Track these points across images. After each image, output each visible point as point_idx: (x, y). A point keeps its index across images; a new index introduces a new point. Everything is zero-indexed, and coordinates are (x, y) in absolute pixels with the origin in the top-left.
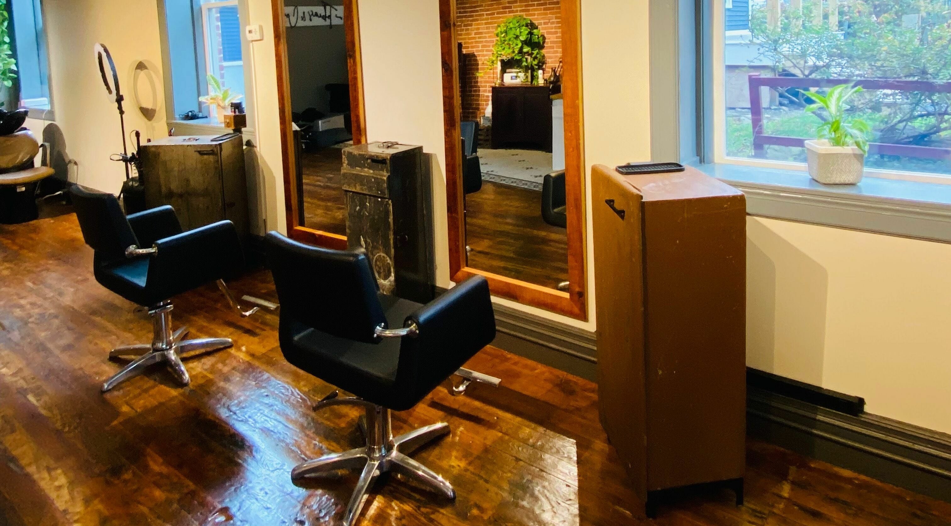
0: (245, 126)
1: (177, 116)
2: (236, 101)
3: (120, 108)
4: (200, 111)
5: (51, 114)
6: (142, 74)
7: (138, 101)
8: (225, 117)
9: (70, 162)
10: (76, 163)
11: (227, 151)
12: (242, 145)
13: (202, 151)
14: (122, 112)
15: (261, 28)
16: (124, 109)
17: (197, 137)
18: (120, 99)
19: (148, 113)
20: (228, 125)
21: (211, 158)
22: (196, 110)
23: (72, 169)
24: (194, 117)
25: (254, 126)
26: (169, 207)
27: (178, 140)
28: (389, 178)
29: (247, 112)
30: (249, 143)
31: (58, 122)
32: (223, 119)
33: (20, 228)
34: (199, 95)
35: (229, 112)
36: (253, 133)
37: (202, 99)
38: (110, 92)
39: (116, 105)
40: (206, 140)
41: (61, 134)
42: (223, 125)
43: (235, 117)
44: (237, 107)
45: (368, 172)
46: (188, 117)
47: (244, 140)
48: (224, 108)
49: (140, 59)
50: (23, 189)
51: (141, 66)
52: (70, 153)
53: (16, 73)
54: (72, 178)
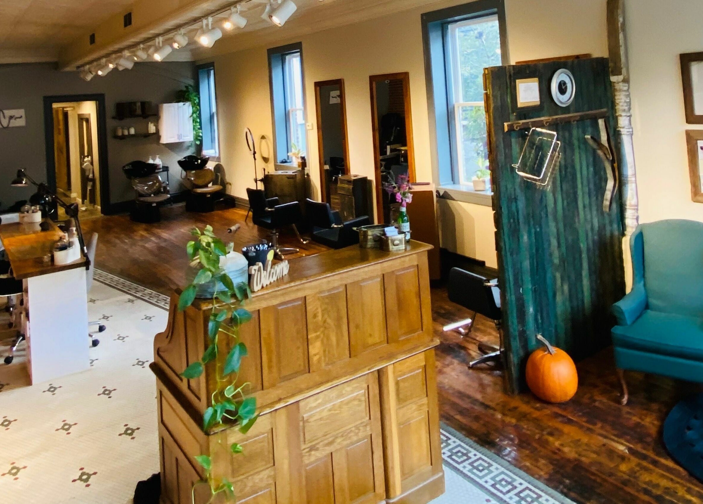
0: (306, 167)
1: (278, 162)
2: (303, 156)
3: (254, 157)
4: (288, 159)
5: (219, 159)
6: (263, 141)
7: (261, 155)
8: (298, 163)
9: (227, 183)
10: (230, 184)
11: (299, 177)
12: (305, 175)
13: (290, 177)
14: (255, 159)
15: (312, 125)
16: (256, 158)
17: (287, 171)
18: (255, 153)
19: (266, 160)
20: (299, 166)
21: (291, 180)
22: (286, 158)
23: (228, 186)
24: (286, 162)
25: (309, 167)
26: (277, 198)
27: (280, 172)
28: (352, 188)
29: (307, 161)
30: (308, 175)
31: (222, 163)
32: (297, 164)
33: (208, 214)
34: (288, 152)
35: (300, 160)
36: (309, 170)
37: (289, 154)
38: (250, 150)
39: (253, 156)
40: (290, 173)
41: (224, 170)
42: (297, 166)
43: (302, 163)
44: (303, 158)
45: (346, 186)
46: (282, 162)
47: (306, 173)
48: (298, 158)
49: (263, 134)
50: (209, 196)
51: (263, 137)
52: (228, 179)
53: (202, 137)
54: (228, 192)
